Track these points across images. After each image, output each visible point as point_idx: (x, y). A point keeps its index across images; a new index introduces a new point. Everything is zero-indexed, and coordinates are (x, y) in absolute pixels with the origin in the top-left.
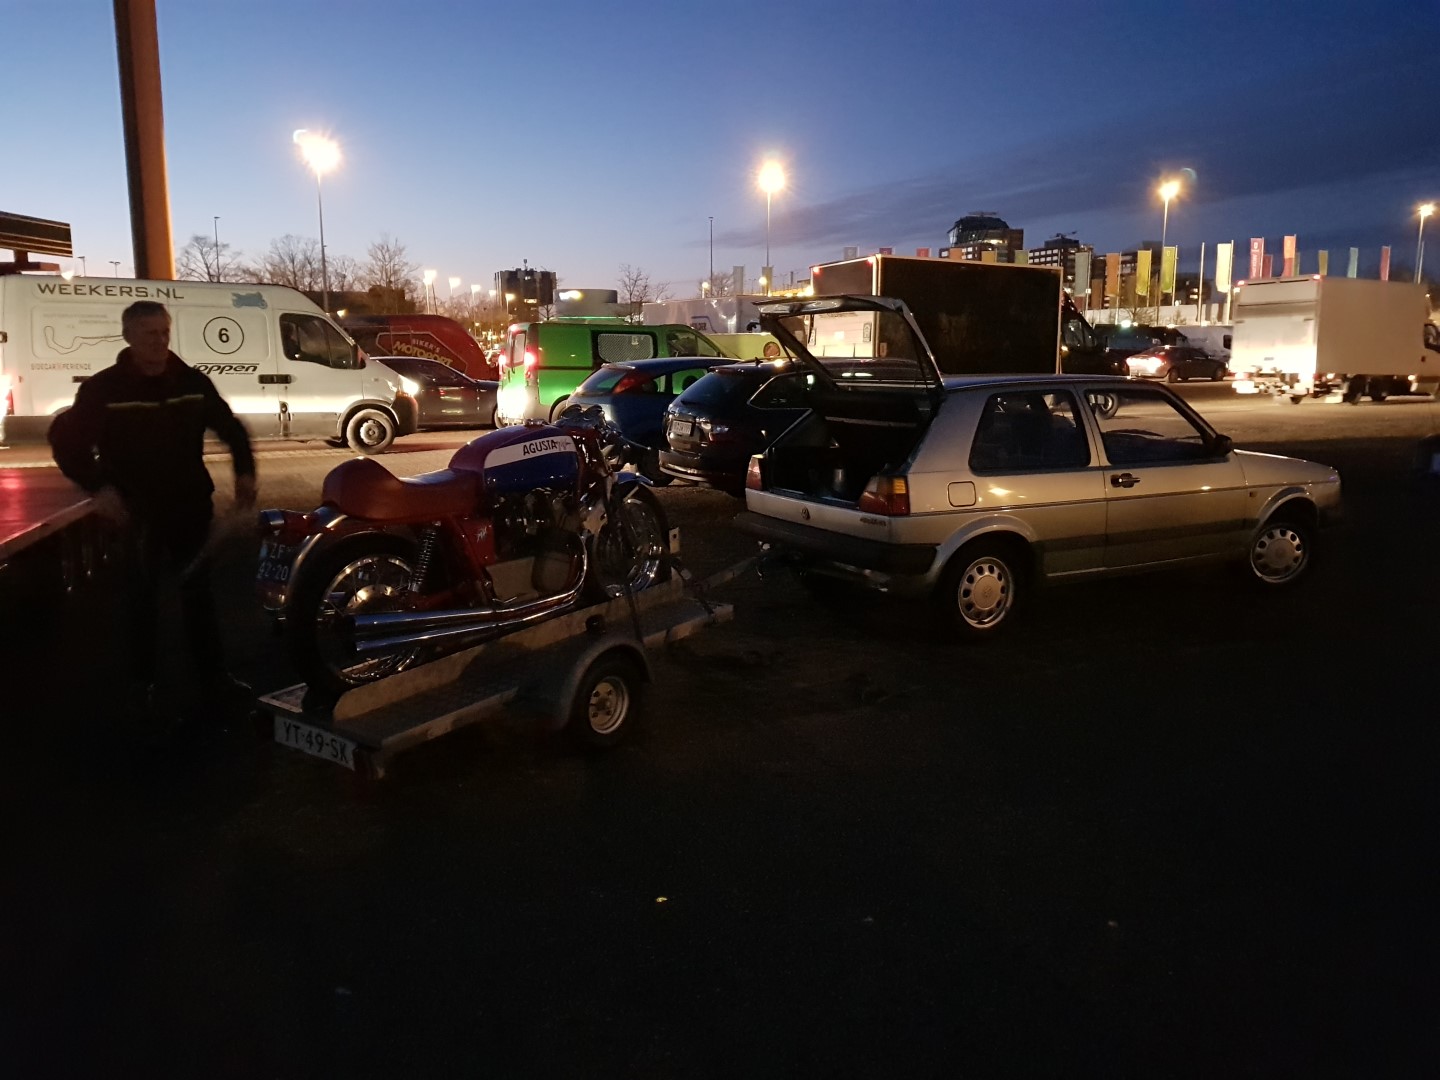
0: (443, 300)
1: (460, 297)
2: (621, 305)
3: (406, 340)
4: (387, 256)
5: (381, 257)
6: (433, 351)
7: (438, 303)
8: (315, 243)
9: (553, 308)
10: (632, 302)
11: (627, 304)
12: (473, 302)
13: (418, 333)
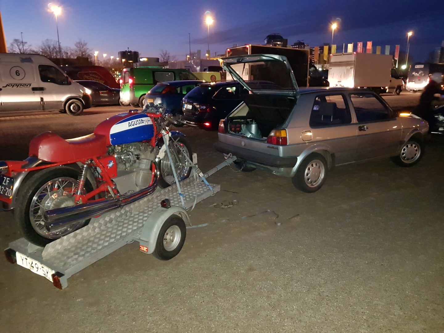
0: (101, 61)
1: (107, 60)
2: (161, 63)
3: (88, 74)
4: (81, 46)
5: (79, 46)
6: (97, 78)
7: (99, 62)
8: (57, 42)
9: (138, 64)
10: (164, 62)
11: (162, 62)
12: (111, 62)
13: (92, 72)
